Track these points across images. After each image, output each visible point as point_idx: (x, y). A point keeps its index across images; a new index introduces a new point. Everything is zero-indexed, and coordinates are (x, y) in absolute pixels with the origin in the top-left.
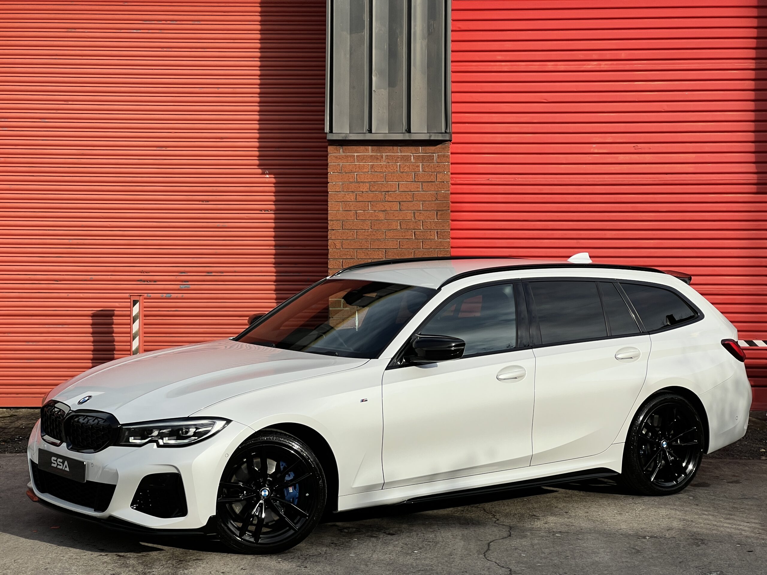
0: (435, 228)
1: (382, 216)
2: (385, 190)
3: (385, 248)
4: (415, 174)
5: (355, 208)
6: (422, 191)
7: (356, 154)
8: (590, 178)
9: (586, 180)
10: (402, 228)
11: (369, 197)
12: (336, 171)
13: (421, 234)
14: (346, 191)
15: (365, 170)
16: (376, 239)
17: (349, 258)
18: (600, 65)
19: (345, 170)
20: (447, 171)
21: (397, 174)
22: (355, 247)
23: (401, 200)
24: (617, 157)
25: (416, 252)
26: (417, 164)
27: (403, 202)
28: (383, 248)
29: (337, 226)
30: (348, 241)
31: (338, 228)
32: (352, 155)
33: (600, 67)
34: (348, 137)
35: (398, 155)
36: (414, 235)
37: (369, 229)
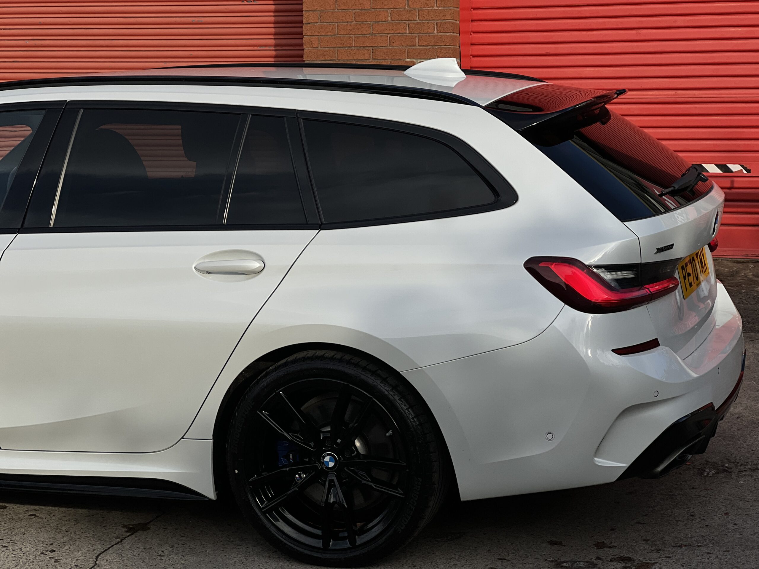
0: (435, 19)
1: (368, 4)
3: (372, 46)
10: (393, 19)
13: (416, 26)
16: (361, 34)
17: (328, 59)
28: (369, 46)
29: (313, 19)
30: (328, 38)
31: (315, 21)
36: (407, 28)
37: (352, 22)
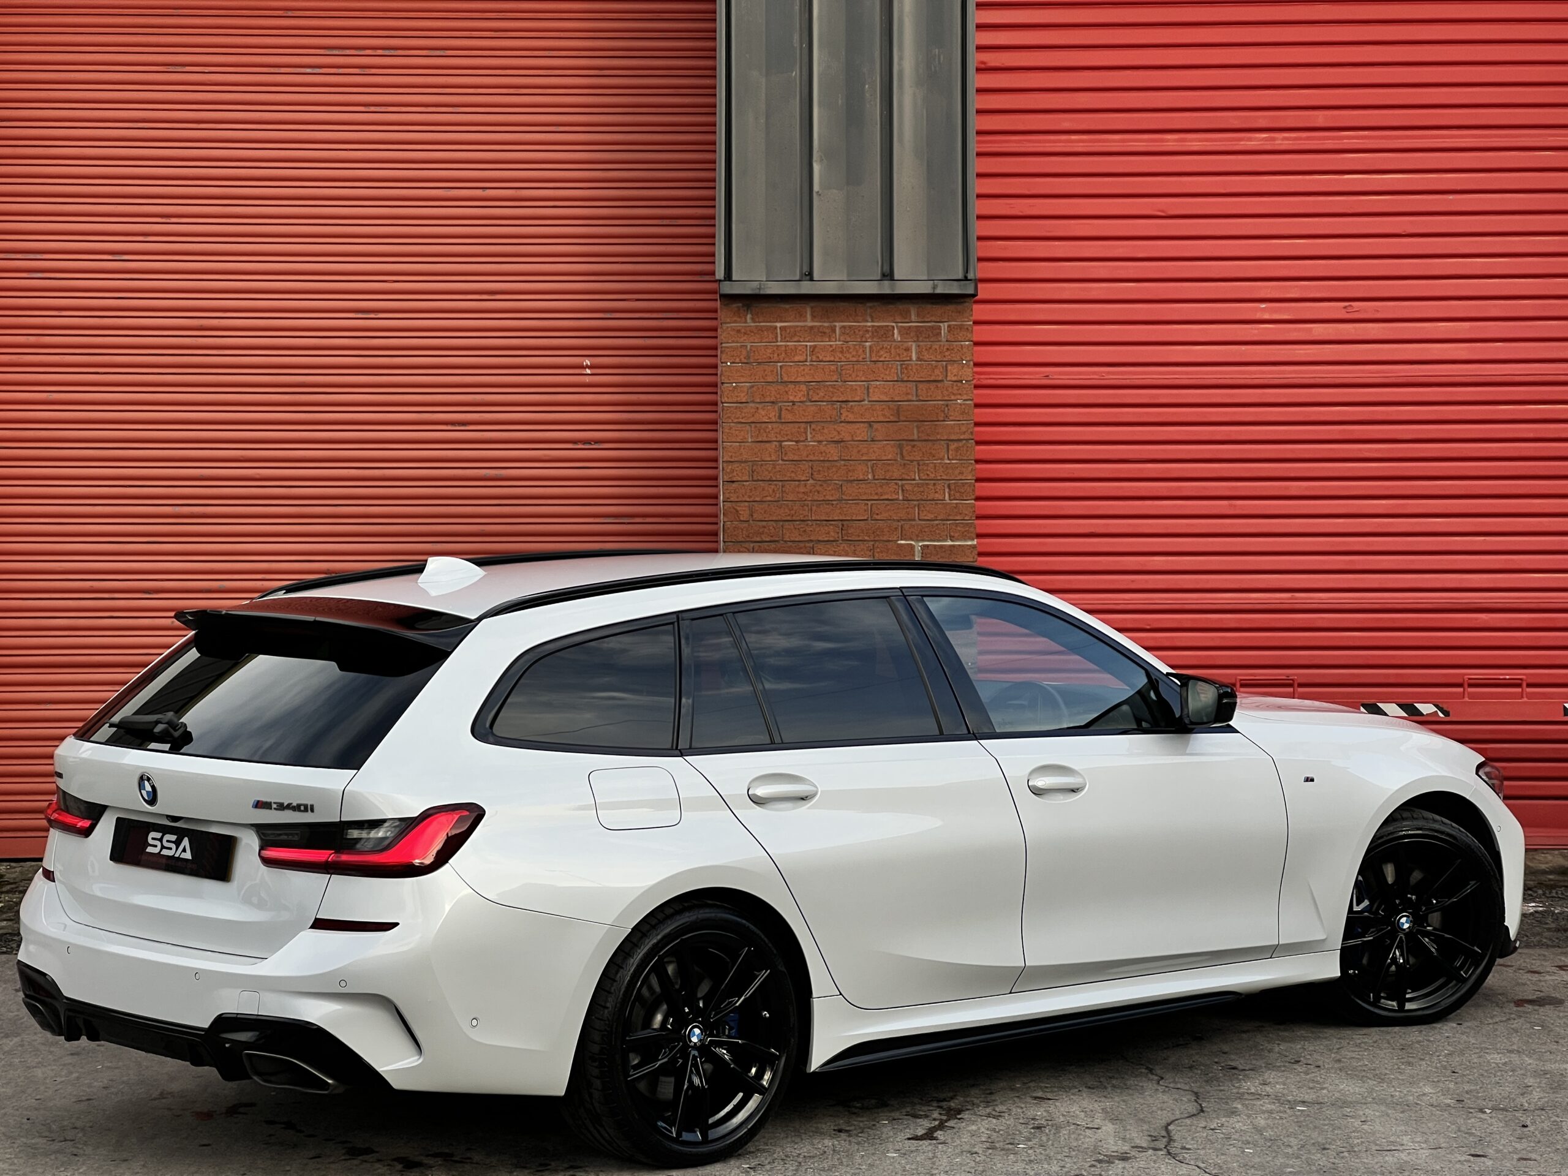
0: (945, 477)
1: (833, 452)
2: (840, 399)
3: (841, 518)
4: (901, 365)
5: (778, 436)
6: (917, 401)
7: (779, 325)
8: (1255, 373)
9: (1248, 376)
10: (876, 477)
11: (807, 414)
12: (738, 360)
13: (915, 489)
14: (758, 401)
15: (797, 358)
17: (767, 539)
18: (1274, 139)
19: (756, 358)
20: (968, 359)
21: (864, 365)
22: (779, 518)
23: (872, 419)
24: (1311, 329)
25: (906, 527)
26: (906, 345)
27: (878, 424)
28: (836, 518)
29: (740, 474)
30: (765, 505)
31: (744, 479)
32: (771, 327)
33: (1274, 144)
34: (764, 289)
35: (866, 326)
36: (900, 491)
37: (808, 480)
